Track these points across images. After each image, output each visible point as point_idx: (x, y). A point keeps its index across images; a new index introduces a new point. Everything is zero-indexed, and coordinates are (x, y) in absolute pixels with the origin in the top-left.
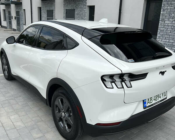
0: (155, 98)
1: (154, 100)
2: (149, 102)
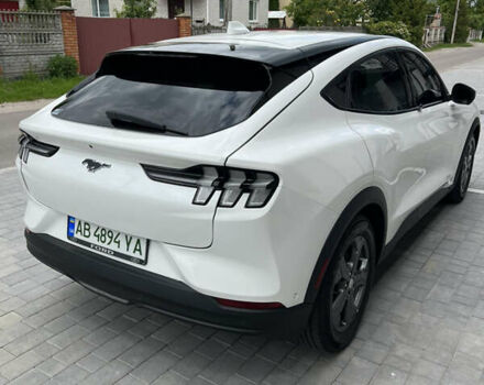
0: (99, 232)
1: (95, 235)
2: (81, 231)
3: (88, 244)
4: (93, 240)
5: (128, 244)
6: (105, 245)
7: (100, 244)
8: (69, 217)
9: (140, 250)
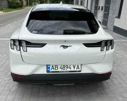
0: (62, 67)
1: (60, 68)
2: (54, 69)
3: (58, 72)
4: (59, 70)
5: (74, 68)
6: (65, 70)
7: (63, 70)
8: (47, 65)
9: (79, 68)
